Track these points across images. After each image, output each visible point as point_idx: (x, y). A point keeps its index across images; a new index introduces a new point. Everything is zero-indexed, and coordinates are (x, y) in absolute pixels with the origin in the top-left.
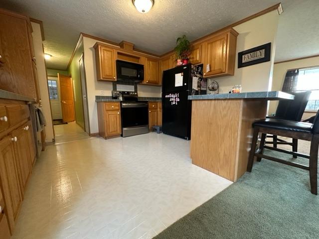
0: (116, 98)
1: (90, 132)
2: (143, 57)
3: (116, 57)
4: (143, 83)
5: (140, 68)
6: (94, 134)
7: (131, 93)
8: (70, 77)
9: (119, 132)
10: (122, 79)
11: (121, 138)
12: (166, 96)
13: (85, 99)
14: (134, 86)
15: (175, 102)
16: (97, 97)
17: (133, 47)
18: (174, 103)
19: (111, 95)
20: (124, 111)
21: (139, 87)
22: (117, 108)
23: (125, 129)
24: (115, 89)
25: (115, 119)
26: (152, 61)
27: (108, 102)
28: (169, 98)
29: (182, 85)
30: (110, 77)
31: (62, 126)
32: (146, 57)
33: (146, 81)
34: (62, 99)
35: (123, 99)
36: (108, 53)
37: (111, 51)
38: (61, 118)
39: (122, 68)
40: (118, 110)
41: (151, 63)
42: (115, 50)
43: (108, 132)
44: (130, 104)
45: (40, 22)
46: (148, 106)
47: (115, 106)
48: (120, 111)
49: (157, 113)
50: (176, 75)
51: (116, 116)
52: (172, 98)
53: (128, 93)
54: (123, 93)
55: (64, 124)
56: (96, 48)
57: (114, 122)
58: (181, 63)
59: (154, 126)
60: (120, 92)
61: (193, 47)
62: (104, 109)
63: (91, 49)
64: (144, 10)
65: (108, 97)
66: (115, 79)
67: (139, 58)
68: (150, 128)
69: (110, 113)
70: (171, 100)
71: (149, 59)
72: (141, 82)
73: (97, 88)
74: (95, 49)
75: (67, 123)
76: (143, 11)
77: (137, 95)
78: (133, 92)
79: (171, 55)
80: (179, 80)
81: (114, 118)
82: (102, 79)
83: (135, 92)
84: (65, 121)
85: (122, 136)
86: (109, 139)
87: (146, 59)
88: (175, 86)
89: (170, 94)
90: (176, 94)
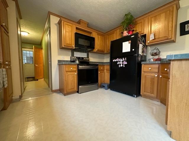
0: (74, 62)
1: (52, 89)
2: (93, 32)
3: (75, 31)
4: (94, 51)
5: (92, 40)
6: (56, 90)
7: (85, 59)
8: (42, 49)
9: (76, 89)
10: (79, 48)
11: (77, 94)
12: (114, 61)
13: (50, 62)
14: (86, 54)
15: (123, 64)
16: (59, 61)
17: (88, 24)
18: (121, 66)
19: (70, 60)
20: (80, 72)
21: (90, 54)
23: (80, 87)
24: (73, 55)
26: (100, 35)
27: (68, 64)
28: (117, 62)
29: (129, 51)
30: (70, 45)
31: (34, 82)
33: (96, 50)
34: (35, 64)
35: (79, 63)
36: (69, 27)
37: (71, 26)
38: (34, 76)
39: (79, 39)
40: (75, 71)
41: (99, 36)
42: (74, 25)
43: (67, 90)
44: (84, 67)
45: (15, 1)
46: (98, 68)
47: (74, 68)
48: (77, 72)
49: (104, 74)
50: (123, 43)
51: (74, 76)
52: (119, 61)
53: (83, 58)
54: (79, 58)
55: (35, 80)
56: (60, 23)
57: (72, 81)
58: (127, 34)
59: (102, 83)
60: (77, 57)
61: (136, 22)
62: (65, 70)
63: (56, 24)
66: (73, 47)
68: (99, 85)
69: (69, 73)
70: (118, 63)
71: (98, 34)
72: (92, 50)
73: (59, 54)
74: (59, 25)
75: (37, 80)
77: (89, 60)
78: (86, 58)
79: (115, 31)
80: (126, 47)
81: (72, 77)
82: (63, 46)
83: (87, 58)
84: (36, 78)
85: (78, 92)
86: (67, 95)
87: (96, 34)
88: (123, 52)
89: (118, 59)
90: (123, 59)
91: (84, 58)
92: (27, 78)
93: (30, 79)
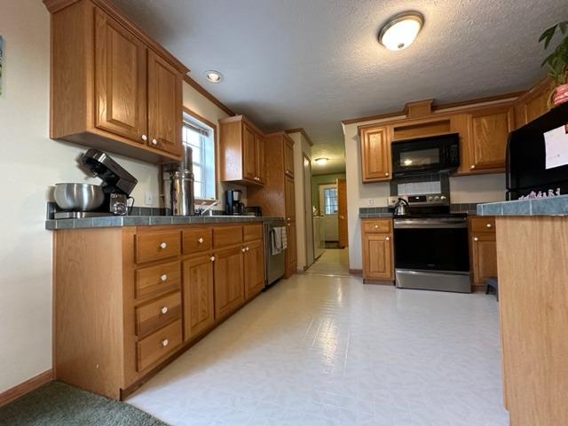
1: (349, 266)
2: (455, 117)
3: (391, 139)
4: (459, 172)
7: (431, 198)
9: (389, 275)
11: (392, 287)
14: (439, 183)
16: (363, 211)
17: (432, 104)
19: (386, 206)
21: (453, 182)
22: (387, 229)
23: (399, 271)
24: (394, 192)
25: (381, 249)
27: (369, 218)
30: (380, 175)
32: (468, 113)
33: (469, 163)
34: (340, 213)
36: (376, 135)
37: (381, 132)
38: (338, 240)
39: (402, 154)
41: (483, 120)
42: (389, 127)
43: (367, 270)
45: (300, 130)
48: (392, 235)
50: (546, 135)
51: (384, 244)
53: (423, 197)
54: (410, 199)
55: (341, 248)
57: (379, 254)
60: (400, 199)
64: (401, 42)
65: (381, 208)
66: (387, 177)
67: (448, 122)
68: (476, 281)
69: (371, 237)
71: (477, 115)
72: (456, 171)
73: (362, 195)
76: (402, 45)
77: (448, 200)
78: (437, 195)
82: (365, 180)
83: (441, 195)
84: (342, 243)
85: (394, 284)
87: (469, 117)
88: (547, 168)
89: (533, 193)
90: (551, 191)
91: (429, 195)
92: (326, 242)
93: (332, 245)
